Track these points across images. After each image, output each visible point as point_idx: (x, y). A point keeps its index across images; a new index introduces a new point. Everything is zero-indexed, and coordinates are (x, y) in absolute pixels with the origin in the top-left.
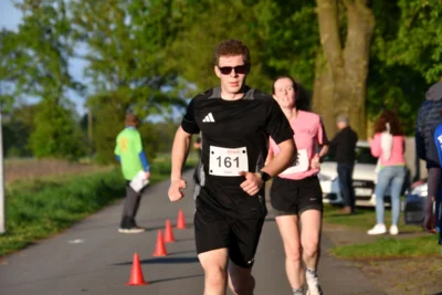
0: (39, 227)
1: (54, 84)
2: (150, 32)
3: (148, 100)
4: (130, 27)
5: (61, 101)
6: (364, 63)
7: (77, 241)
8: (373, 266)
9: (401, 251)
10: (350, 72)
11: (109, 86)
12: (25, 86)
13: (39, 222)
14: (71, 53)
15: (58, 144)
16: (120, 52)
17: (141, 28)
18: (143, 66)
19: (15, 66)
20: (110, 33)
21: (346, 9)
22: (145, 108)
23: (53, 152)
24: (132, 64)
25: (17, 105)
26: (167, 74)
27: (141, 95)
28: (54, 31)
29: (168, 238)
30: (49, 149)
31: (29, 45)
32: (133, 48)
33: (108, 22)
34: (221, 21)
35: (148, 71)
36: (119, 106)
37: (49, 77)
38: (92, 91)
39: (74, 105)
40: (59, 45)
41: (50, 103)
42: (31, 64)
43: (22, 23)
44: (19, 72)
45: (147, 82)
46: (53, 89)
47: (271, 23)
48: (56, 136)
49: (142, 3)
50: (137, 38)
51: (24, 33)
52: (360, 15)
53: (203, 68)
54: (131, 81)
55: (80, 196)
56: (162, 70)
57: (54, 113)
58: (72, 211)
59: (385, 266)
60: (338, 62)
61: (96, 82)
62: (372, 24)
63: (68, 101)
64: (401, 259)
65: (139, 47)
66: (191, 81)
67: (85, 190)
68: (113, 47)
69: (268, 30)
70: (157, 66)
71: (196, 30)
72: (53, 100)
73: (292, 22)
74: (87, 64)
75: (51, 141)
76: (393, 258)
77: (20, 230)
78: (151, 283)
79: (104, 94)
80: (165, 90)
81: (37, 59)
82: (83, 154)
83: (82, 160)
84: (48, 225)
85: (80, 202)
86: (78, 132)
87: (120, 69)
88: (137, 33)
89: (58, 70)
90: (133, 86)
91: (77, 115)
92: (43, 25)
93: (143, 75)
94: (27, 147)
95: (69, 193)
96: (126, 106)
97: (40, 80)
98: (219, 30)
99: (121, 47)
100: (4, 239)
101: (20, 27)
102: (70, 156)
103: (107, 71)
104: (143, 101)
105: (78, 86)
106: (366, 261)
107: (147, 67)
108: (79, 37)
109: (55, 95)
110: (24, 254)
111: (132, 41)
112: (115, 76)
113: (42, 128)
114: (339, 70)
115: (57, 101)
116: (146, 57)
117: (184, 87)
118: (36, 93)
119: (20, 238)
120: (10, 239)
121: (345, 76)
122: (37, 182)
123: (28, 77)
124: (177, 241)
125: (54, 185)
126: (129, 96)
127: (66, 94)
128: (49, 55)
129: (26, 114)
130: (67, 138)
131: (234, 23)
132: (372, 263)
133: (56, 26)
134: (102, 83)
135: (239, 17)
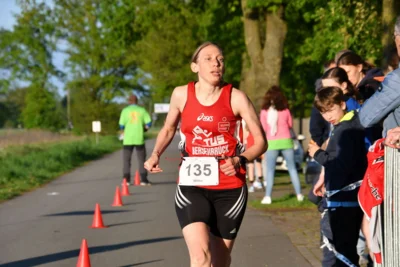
0: (25, 182)
1: (41, 72)
2: (116, 34)
3: (114, 86)
4: (100, 29)
5: (46, 85)
6: (278, 60)
7: (54, 194)
8: (280, 215)
10: (268, 67)
11: (83, 74)
12: (19, 73)
13: (25, 178)
14: (54, 48)
15: (43, 119)
16: (92, 48)
17: (110, 30)
18: (110, 59)
19: (10, 57)
20: (85, 33)
22: (111, 92)
23: (39, 124)
24: (102, 58)
25: (12, 87)
26: (129, 65)
27: (109, 82)
28: (41, 30)
29: (124, 192)
30: (36, 122)
31: (22, 41)
32: (103, 45)
33: (84, 25)
34: (171, 26)
37: (37, 66)
38: (70, 77)
39: (56, 88)
40: (46, 42)
41: (37, 86)
42: (23, 56)
43: (17, 24)
44: (14, 62)
45: (113, 72)
46: (41, 76)
47: (209, 29)
48: (42, 112)
49: (110, 12)
50: (106, 36)
51: (18, 32)
52: (276, 24)
53: (156, 62)
54: (100, 71)
55: (58, 159)
56: (125, 62)
57: (41, 95)
58: (52, 170)
59: (289, 216)
60: (259, 59)
61: (73, 71)
62: (285, 31)
63: (51, 85)
64: (302, 210)
65: (107, 45)
66: (146, 71)
67: (62, 154)
68: (88, 41)
69: (206, 33)
70: (122, 58)
71: (152, 33)
72: (40, 84)
73: (225, 28)
74: (67, 56)
75: (38, 116)
76: (295, 210)
77: (10, 184)
78: (109, 226)
79: (80, 80)
80: (127, 78)
81: (28, 52)
82: (63, 127)
83: (62, 131)
84: (32, 181)
85: (57, 163)
86: (59, 109)
87: (92, 61)
88: (106, 34)
89: (44, 61)
91: (59, 96)
92: (33, 26)
93: (110, 66)
94: (19, 120)
95: (50, 156)
96: (98, 89)
97: (30, 68)
98: (169, 33)
99: (94, 44)
101: (15, 27)
102: (52, 128)
103: (83, 62)
104: (109, 87)
105: (59, 74)
106: (275, 212)
107: (113, 60)
108: (61, 36)
109: (40, 81)
110: (10, 203)
111: (102, 40)
112: (89, 66)
113: (31, 106)
114: (259, 65)
115: (43, 84)
116: (112, 52)
117: (142, 76)
118: (27, 78)
119: (9, 190)
121: (264, 70)
122: (26, 148)
123: (21, 66)
124: (131, 194)
125: (38, 150)
126: (99, 82)
127: (50, 80)
128: (37, 49)
129: (19, 95)
130: (50, 114)
131: (181, 28)
132: (280, 214)
133: (43, 27)
134: (79, 72)
135: (185, 23)
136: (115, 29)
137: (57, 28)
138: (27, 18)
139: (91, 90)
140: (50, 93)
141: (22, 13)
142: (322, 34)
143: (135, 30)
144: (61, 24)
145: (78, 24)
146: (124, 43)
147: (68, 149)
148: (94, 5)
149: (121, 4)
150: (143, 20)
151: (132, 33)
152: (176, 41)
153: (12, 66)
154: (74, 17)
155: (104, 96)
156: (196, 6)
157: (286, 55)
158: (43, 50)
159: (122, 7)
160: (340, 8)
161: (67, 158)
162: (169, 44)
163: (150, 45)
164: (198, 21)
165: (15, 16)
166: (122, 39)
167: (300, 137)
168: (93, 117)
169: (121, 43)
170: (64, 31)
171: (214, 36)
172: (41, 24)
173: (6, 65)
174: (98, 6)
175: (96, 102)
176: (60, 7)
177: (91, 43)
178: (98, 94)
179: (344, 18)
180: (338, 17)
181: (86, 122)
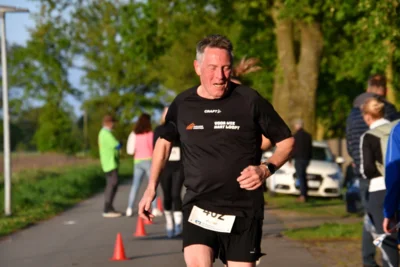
0: (39, 210)
1: (56, 91)
2: (138, 48)
3: (134, 104)
4: (120, 44)
5: (62, 104)
6: (314, 76)
7: (71, 223)
8: (319, 246)
9: (343, 235)
10: (303, 83)
11: (102, 93)
12: (32, 92)
13: (40, 206)
14: (70, 65)
15: (58, 141)
16: (111, 64)
17: (130, 44)
18: (130, 76)
19: (23, 74)
20: (103, 48)
21: (300, 31)
22: (131, 112)
23: (55, 147)
24: (121, 74)
25: (24, 107)
26: (151, 82)
27: (128, 100)
28: (57, 46)
30: (50, 145)
31: (35, 57)
32: (123, 61)
33: (101, 39)
36: (110, 109)
37: (51, 84)
38: (87, 96)
39: (72, 107)
40: (61, 57)
41: (52, 105)
42: (37, 73)
43: (30, 39)
44: (27, 80)
45: (133, 90)
46: (56, 95)
48: (57, 133)
49: (131, 24)
50: (126, 52)
51: (32, 48)
52: (312, 36)
53: (181, 78)
54: (120, 89)
55: (75, 184)
56: (147, 79)
57: (55, 115)
58: (68, 196)
59: (329, 247)
60: (293, 75)
61: (91, 89)
62: (321, 43)
63: (67, 105)
65: (128, 60)
66: (170, 88)
67: (80, 179)
68: (106, 58)
70: (142, 75)
71: (176, 47)
72: (55, 104)
73: (257, 42)
74: (83, 73)
75: (53, 138)
76: (335, 240)
77: (24, 212)
78: (131, 258)
79: (97, 99)
80: (149, 96)
81: (42, 69)
82: (80, 149)
83: (79, 155)
84: (48, 208)
85: (75, 190)
86: (75, 130)
87: (111, 78)
88: (126, 48)
89: (59, 78)
90: (122, 93)
91: (75, 116)
92: (47, 41)
93: (130, 83)
94: (32, 142)
95: (66, 182)
96: (117, 109)
97: (44, 86)
100: (10, 220)
101: (32, 44)
102: (68, 151)
103: (101, 79)
104: (129, 105)
105: (76, 92)
106: (313, 242)
107: (133, 77)
108: (78, 51)
109: (56, 99)
110: (25, 233)
111: (122, 56)
112: (107, 84)
113: (46, 127)
114: (294, 82)
115: (58, 104)
116: (133, 68)
117: (165, 94)
118: (41, 98)
119: (23, 220)
120: (15, 220)
121: (299, 86)
122: (40, 172)
123: (34, 84)
125: (54, 175)
126: (119, 101)
127: (65, 99)
128: (52, 66)
129: (33, 115)
130: (66, 135)
132: (318, 244)
133: (59, 42)
134: (96, 90)
136: (138, 43)
137: (73, 43)
138: (41, 32)
140: (65, 113)
141: (37, 27)
142: (363, 47)
143: (158, 44)
144: (78, 38)
145: (96, 39)
146: (146, 58)
147: (86, 174)
148: (113, 18)
149: (143, 16)
151: (155, 48)
153: (25, 84)
154: (92, 30)
155: (123, 116)
156: (224, 18)
157: (323, 71)
158: (58, 65)
159: (143, 20)
160: (385, 18)
163: (174, 60)
164: (226, 33)
165: (30, 30)
166: (144, 54)
167: (339, 160)
170: (82, 46)
172: (56, 39)
173: (19, 83)
174: (117, 19)
176: (76, 21)
177: (110, 58)
179: (389, 28)
180: (383, 28)
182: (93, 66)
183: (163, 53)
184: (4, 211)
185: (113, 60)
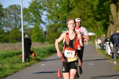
1: (38, 22)
3: (62, 27)
4: (58, 7)
5: (39, 27)
7: (43, 65)
11: (52, 23)
12: (30, 23)
14: (42, 14)
17: (61, 7)
18: (61, 17)
19: (27, 17)
20: (53, 8)
22: (62, 29)
23: (37, 40)
24: (59, 17)
25: (27, 28)
28: (38, 8)
30: (36, 40)
31: (31, 12)
32: (59, 13)
33: (52, 5)
34: (83, 5)
35: (63, 19)
37: (36, 20)
38: (47, 24)
39: (43, 28)
40: (39, 12)
41: (36, 27)
42: (31, 17)
43: (30, 6)
45: (62, 22)
47: (97, 6)
48: (38, 36)
49: (62, 1)
50: (60, 10)
51: (30, 9)
54: (58, 22)
55: (44, 53)
57: (37, 30)
60: (116, 16)
61: (49, 22)
63: (41, 27)
67: (46, 51)
68: (53, 12)
70: (66, 17)
71: (76, 8)
72: (37, 27)
73: (103, 5)
74: (46, 17)
75: (37, 38)
79: (51, 25)
81: (33, 15)
82: (45, 41)
83: (45, 43)
85: (44, 54)
87: (55, 18)
89: (39, 18)
91: (43, 30)
92: (35, 6)
93: (61, 20)
95: (41, 52)
96: (57, 28)
97: (34, 21)
98: (83, 8)
100: (24, 64)
101: (29, 7)
102: (41, 42)
103: (52, 19)
105: (44, 23)
107: (62, 18)
108: (44, 10)
109: (38, 25)
110: (28, 68)
111: (59, 11)
112: (54, 20)
113: (34, 34)
114: (116, 18)
116: (62, 15)
118: (33, 25)
119: (28, 64)
121: (118, 20)
123: (31, 20)
125: (37, 50)
126: (58, 25)
127: (40, 25)
128: (36, 14)
129: (30, 30)
130: (41, 37)
131: (87, 6)
134: (50, 22)
135: (88, 4)
136: (64, 7)
137: (43, 7)
138: (33, 4)
139: (55, 28)
140: (40, 30)
141: (32, 2)
143: (71, 7)
144: (45, 6)
146: (66, 12)
147: (47, 49)
150: (73, 3)
151: (69, 8)
152: (85, 10)
153: (28, 20)
154: (49, 3)
155: (59, 30)
158: (38, 15)
161: (47, 52)
162: (82, 12)
163: (75, 12)
164: (93, 3)
165: (29, 3)
166: (66, 10)
168: (55, 38)
169: (65, 12)
170: (46, 8)
171: (99, 8)
172: (38, 6)
173: (26, 20)
175: (57, 32)
177: (55, 12)
178: (57, 30)
181: (53, 40)
182: (49, 14)
183: (72, 10)
184: (22, 61)
185: (56, 12)
